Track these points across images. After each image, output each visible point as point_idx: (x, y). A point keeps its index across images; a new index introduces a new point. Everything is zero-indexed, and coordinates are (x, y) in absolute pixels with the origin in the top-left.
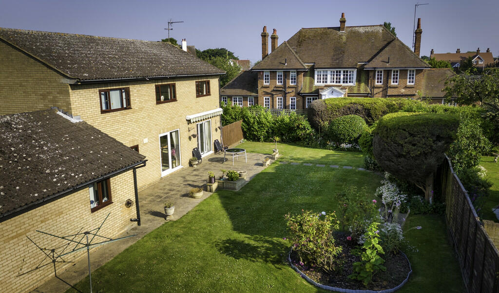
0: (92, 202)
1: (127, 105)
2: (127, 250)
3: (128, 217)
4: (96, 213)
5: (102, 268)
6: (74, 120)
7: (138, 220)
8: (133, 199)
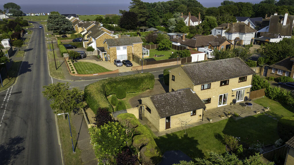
0: (191, 114)
1: (209, 88)
2: (196, 126)
3: (200, 119)
4: (192, 116)
5: (190, 128)
6: (193, 93)
7: (202, 120)
8: (202, 115)
